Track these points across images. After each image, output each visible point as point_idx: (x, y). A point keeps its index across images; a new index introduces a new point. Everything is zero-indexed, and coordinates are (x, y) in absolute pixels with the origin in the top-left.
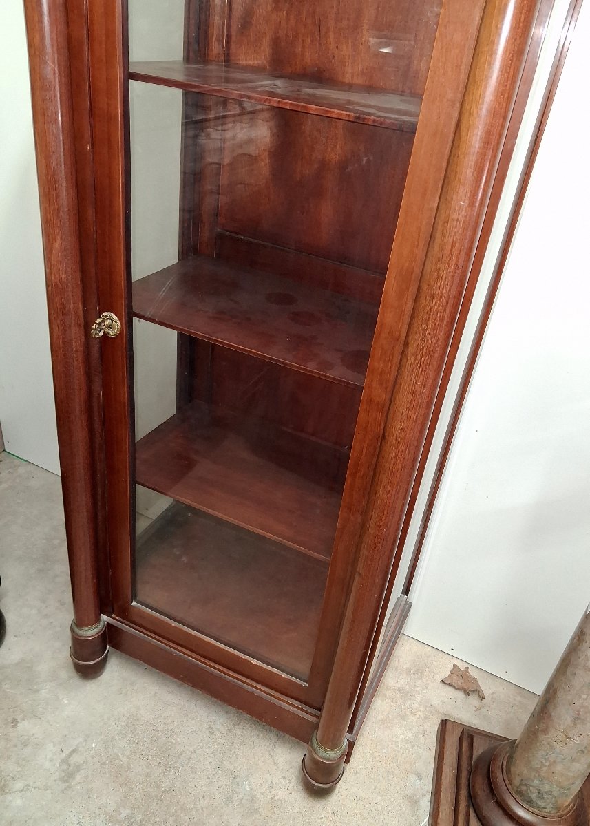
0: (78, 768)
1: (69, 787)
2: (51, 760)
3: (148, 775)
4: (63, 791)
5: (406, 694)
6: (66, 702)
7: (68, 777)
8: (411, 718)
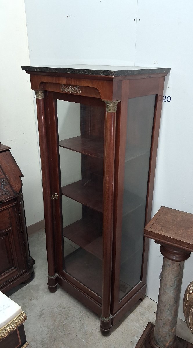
0: (44, 314)
1: (40, 318)
2: (38, 310)
3: (60, 319)
4: (39, 318)
5: (142, 314)
6: (45, 297)
7: (41, 315)
8: (141, 321)
